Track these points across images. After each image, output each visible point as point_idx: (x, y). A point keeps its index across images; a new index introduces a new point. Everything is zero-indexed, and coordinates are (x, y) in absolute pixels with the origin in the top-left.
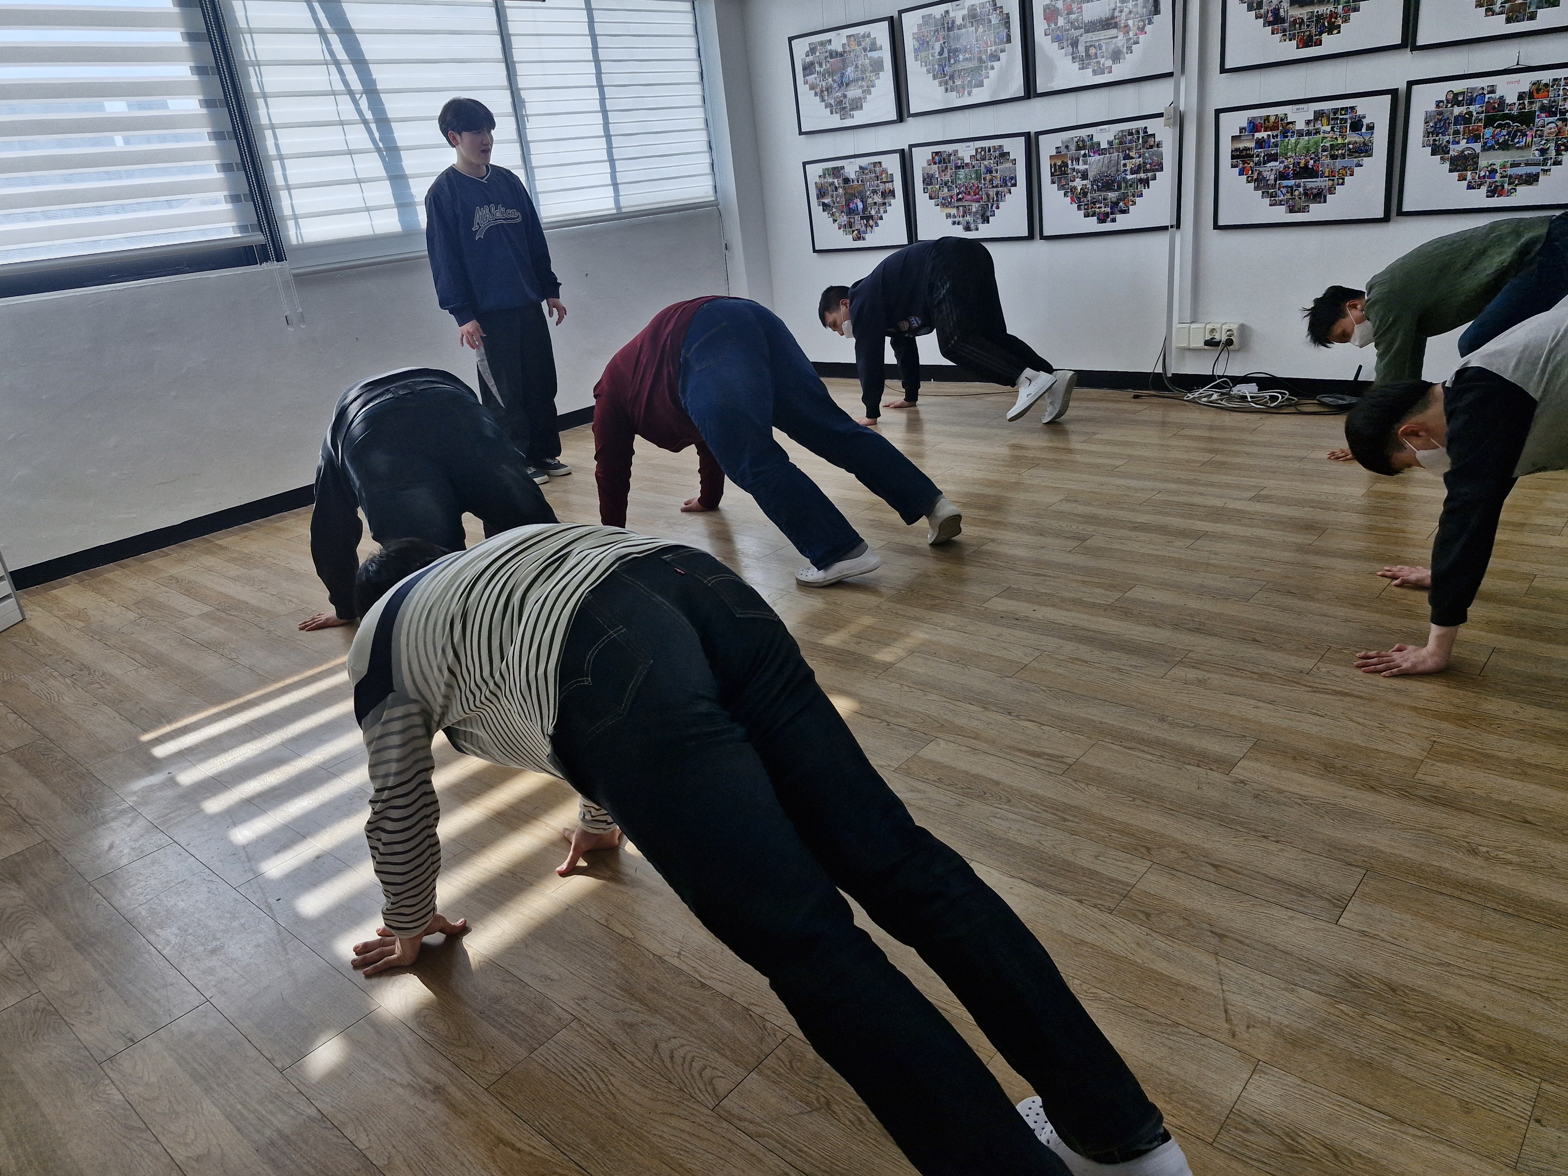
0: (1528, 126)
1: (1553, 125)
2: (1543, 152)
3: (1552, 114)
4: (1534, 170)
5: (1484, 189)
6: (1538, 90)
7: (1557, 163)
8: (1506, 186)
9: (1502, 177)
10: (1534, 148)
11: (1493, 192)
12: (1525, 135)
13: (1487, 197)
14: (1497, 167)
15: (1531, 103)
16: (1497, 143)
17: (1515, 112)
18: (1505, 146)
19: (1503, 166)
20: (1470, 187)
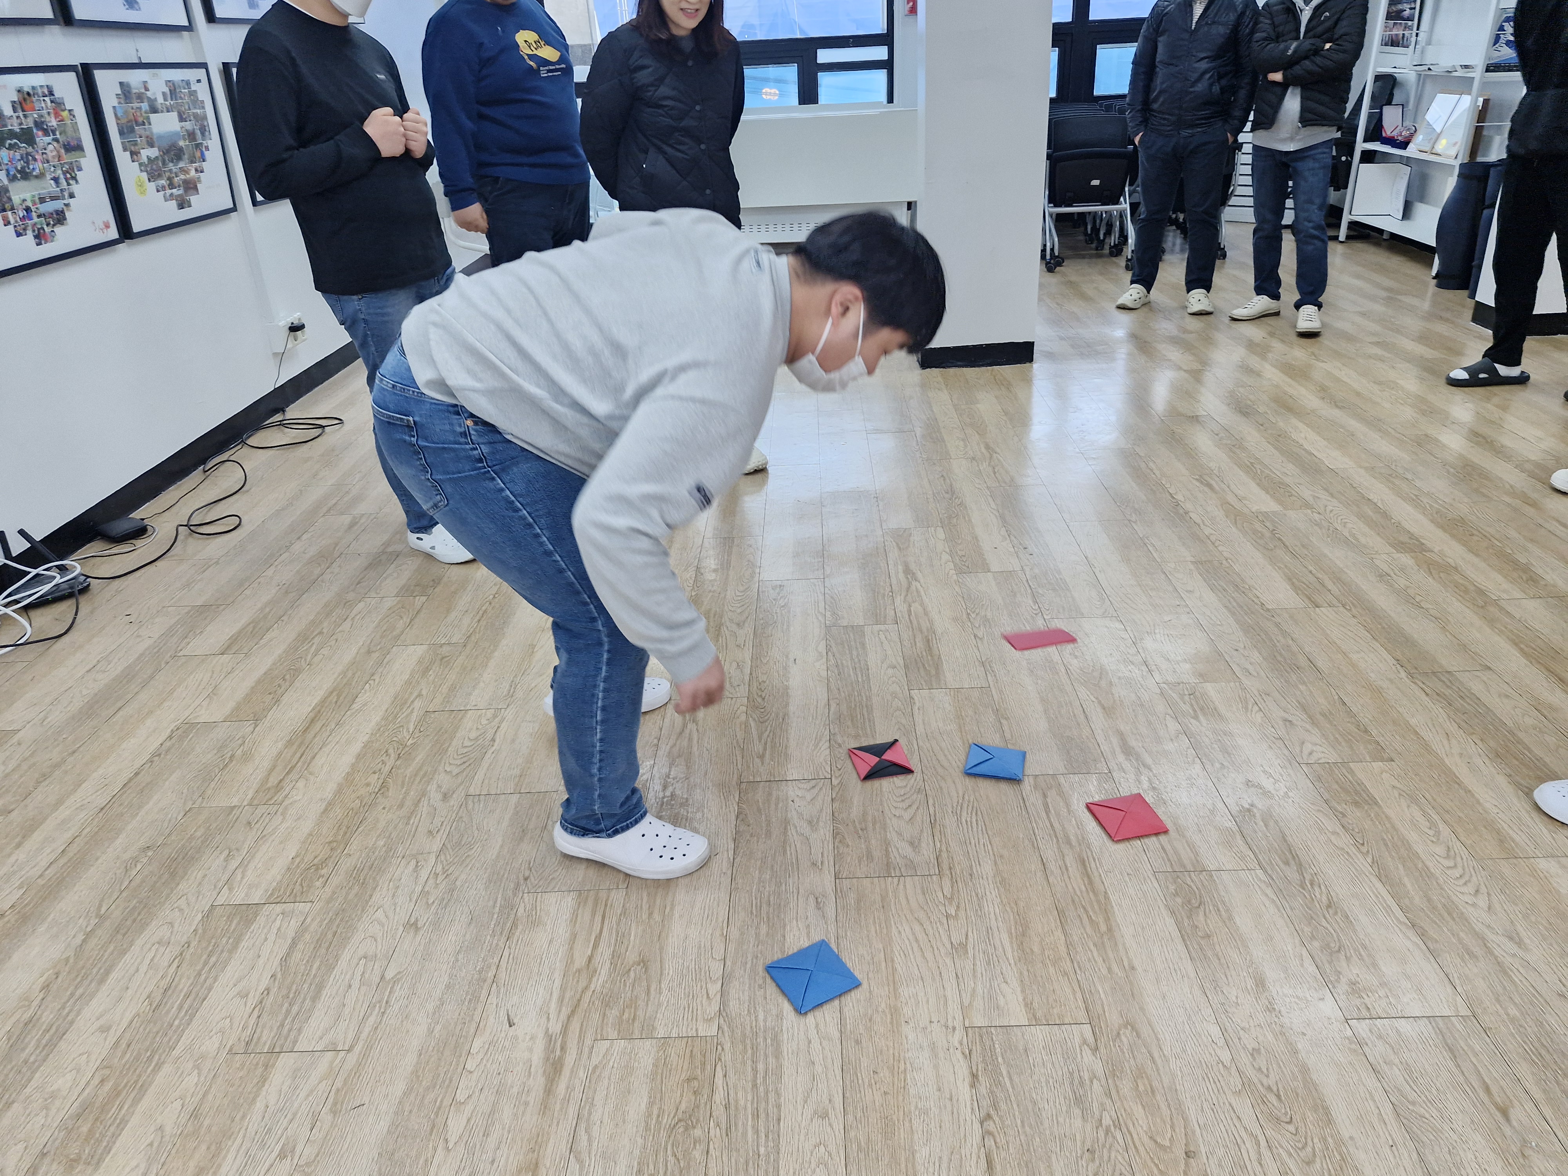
0: (33, 148)
1: (51, 147)
2: (56, 180)
3: (46, 133)
4: (58, 205)
5: (30, 233)
6: (25, 100)
7: (72, 196)
8: (45, 227)
9: (39, 216)
10: (48, 177)
11: (40, 238)
12: (35, 160)
13: (38, 245)
14: (30, 204)
15: (25, 116)
16: (19, 172)
17: (17, 129)
18: (25, 175)
19: (34, 204)
20: (19, 235)
